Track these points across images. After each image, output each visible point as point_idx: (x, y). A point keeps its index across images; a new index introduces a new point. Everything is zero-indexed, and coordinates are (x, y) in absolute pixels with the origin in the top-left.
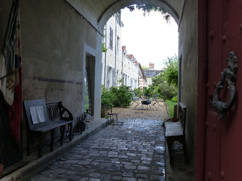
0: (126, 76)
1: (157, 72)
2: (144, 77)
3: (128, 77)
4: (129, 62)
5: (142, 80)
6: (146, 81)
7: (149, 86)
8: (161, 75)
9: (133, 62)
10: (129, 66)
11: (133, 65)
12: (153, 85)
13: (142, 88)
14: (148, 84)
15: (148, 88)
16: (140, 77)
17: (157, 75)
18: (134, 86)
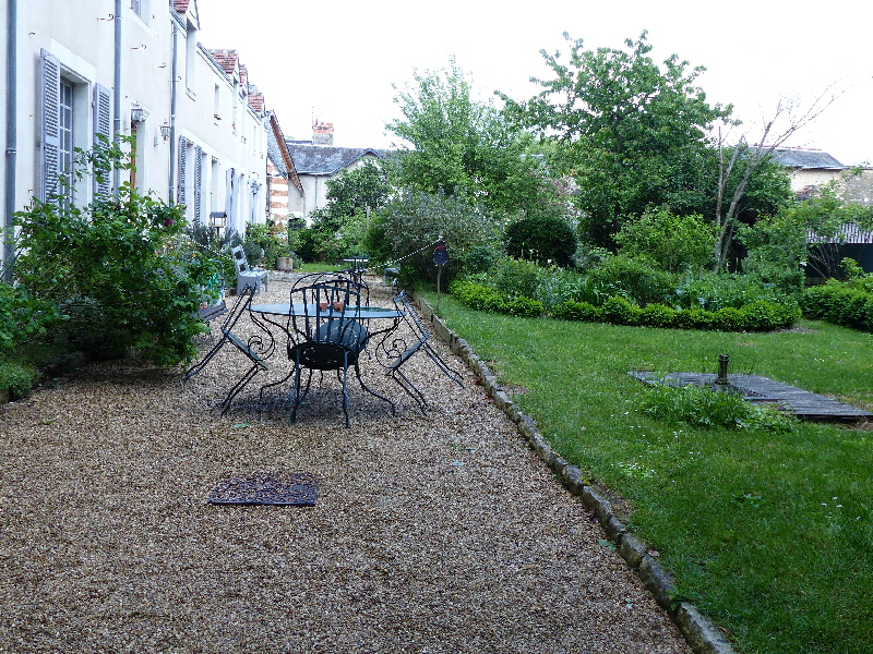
0: (201, 155)
1: (350, 156)
2: (293, 176)
3: (214, 162)
4: (217, 87)
5: (284, 187)
6: (302, 193)
7: (317, 214)
8: (370, 170)
9: (238, 89)
10: (216, 104)
11: (239, 106)
12: (334, 210)
13: (285, 223)
14: (310, 207)
15: (309, 223)
16: (274, 172)
17: (350, 170)
18: (246, 214)
